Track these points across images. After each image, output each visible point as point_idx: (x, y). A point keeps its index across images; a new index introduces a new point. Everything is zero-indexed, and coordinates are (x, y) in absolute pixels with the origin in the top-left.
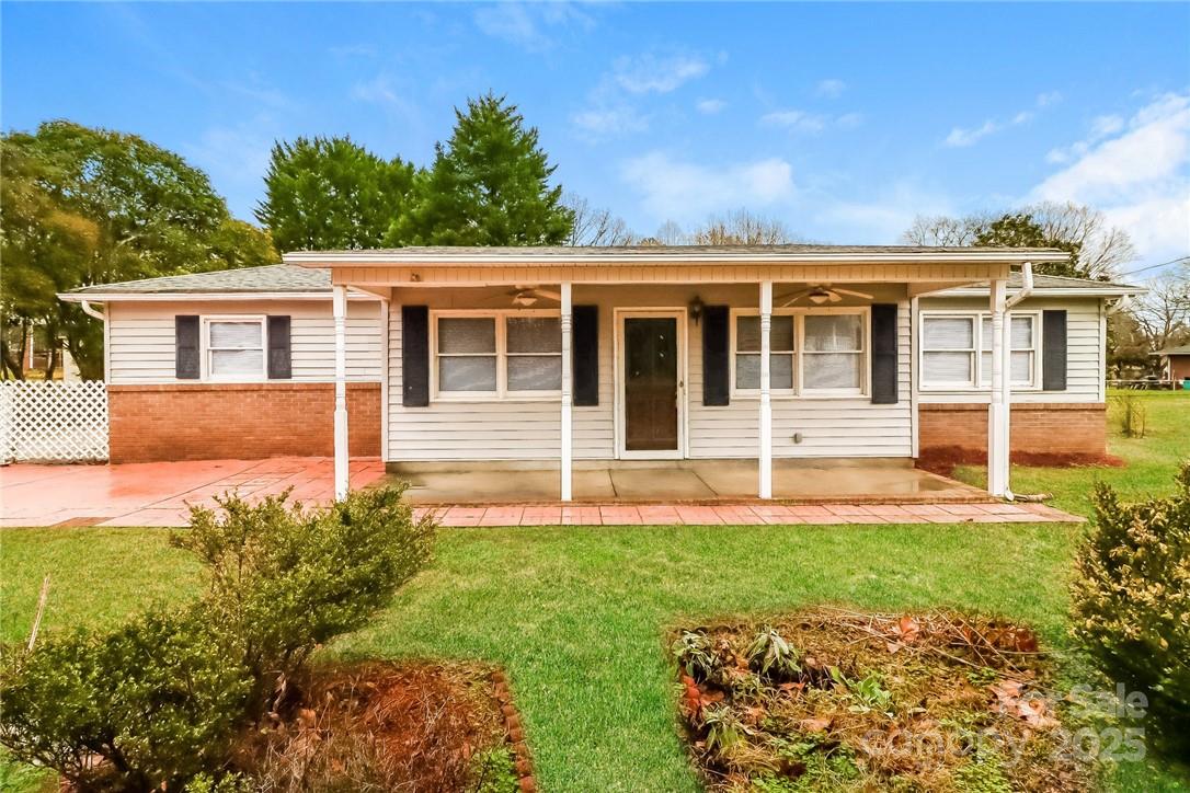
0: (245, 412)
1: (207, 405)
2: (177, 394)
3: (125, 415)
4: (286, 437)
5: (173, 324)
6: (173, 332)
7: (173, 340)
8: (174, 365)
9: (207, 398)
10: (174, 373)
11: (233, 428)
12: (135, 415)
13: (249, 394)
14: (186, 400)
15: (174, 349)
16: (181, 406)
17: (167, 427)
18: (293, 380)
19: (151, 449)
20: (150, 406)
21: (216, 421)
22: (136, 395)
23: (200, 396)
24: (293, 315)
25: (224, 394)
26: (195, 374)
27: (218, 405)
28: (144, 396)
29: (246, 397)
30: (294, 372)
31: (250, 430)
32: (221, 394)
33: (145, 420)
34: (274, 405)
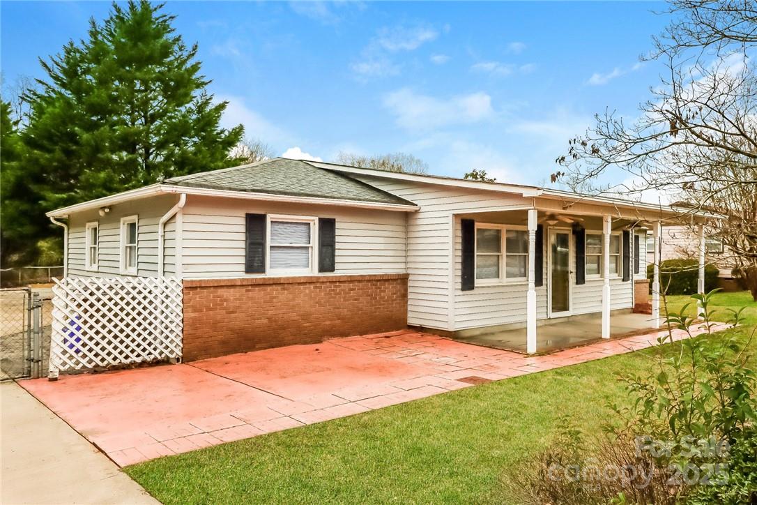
0: (304, 301)
1: (275, 297)
2: (250, 288)
3: (201, 311)
4: (333, 322)
5: (243, 221)
6: (243, 229)
7: (243, 237)
8: (243, 260)
9: (274, 291)
10: (243, 268)
11: (295, 316)
12: (211, 309)
13: (308, 286)
14: (257, 293)
15: (243, 245)
16: (252, 298)
17: (239, 321)
18: (337, 273)
19: (224, 343)
20: (226, 300)
21: (281, 312)
22: (212, 289)
23: (269, 289)
24: (338, 219)
25: (290, 286)
26: (262, 269)
27: (282, 296)
28: (220, 292)
29: (305, 289)
30: (337, 266)
31: (306, 317)
32: (286, 286)
33: (220, 314)
34: (325, 295)
